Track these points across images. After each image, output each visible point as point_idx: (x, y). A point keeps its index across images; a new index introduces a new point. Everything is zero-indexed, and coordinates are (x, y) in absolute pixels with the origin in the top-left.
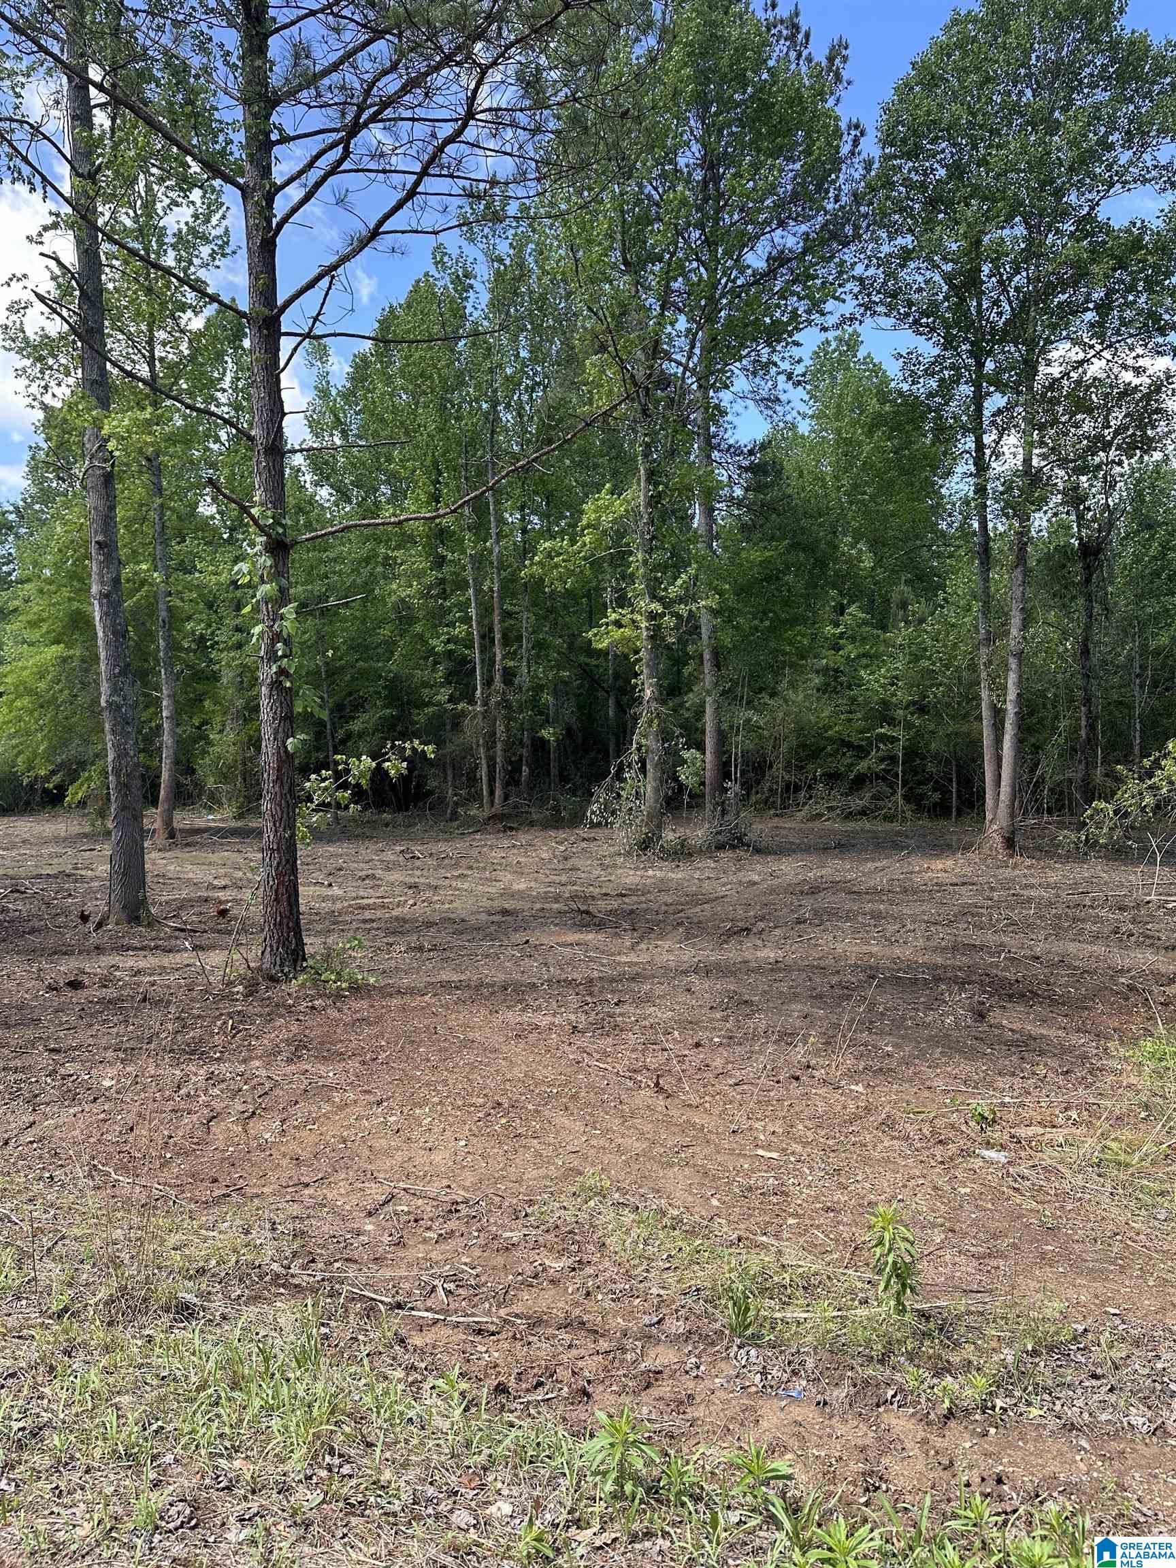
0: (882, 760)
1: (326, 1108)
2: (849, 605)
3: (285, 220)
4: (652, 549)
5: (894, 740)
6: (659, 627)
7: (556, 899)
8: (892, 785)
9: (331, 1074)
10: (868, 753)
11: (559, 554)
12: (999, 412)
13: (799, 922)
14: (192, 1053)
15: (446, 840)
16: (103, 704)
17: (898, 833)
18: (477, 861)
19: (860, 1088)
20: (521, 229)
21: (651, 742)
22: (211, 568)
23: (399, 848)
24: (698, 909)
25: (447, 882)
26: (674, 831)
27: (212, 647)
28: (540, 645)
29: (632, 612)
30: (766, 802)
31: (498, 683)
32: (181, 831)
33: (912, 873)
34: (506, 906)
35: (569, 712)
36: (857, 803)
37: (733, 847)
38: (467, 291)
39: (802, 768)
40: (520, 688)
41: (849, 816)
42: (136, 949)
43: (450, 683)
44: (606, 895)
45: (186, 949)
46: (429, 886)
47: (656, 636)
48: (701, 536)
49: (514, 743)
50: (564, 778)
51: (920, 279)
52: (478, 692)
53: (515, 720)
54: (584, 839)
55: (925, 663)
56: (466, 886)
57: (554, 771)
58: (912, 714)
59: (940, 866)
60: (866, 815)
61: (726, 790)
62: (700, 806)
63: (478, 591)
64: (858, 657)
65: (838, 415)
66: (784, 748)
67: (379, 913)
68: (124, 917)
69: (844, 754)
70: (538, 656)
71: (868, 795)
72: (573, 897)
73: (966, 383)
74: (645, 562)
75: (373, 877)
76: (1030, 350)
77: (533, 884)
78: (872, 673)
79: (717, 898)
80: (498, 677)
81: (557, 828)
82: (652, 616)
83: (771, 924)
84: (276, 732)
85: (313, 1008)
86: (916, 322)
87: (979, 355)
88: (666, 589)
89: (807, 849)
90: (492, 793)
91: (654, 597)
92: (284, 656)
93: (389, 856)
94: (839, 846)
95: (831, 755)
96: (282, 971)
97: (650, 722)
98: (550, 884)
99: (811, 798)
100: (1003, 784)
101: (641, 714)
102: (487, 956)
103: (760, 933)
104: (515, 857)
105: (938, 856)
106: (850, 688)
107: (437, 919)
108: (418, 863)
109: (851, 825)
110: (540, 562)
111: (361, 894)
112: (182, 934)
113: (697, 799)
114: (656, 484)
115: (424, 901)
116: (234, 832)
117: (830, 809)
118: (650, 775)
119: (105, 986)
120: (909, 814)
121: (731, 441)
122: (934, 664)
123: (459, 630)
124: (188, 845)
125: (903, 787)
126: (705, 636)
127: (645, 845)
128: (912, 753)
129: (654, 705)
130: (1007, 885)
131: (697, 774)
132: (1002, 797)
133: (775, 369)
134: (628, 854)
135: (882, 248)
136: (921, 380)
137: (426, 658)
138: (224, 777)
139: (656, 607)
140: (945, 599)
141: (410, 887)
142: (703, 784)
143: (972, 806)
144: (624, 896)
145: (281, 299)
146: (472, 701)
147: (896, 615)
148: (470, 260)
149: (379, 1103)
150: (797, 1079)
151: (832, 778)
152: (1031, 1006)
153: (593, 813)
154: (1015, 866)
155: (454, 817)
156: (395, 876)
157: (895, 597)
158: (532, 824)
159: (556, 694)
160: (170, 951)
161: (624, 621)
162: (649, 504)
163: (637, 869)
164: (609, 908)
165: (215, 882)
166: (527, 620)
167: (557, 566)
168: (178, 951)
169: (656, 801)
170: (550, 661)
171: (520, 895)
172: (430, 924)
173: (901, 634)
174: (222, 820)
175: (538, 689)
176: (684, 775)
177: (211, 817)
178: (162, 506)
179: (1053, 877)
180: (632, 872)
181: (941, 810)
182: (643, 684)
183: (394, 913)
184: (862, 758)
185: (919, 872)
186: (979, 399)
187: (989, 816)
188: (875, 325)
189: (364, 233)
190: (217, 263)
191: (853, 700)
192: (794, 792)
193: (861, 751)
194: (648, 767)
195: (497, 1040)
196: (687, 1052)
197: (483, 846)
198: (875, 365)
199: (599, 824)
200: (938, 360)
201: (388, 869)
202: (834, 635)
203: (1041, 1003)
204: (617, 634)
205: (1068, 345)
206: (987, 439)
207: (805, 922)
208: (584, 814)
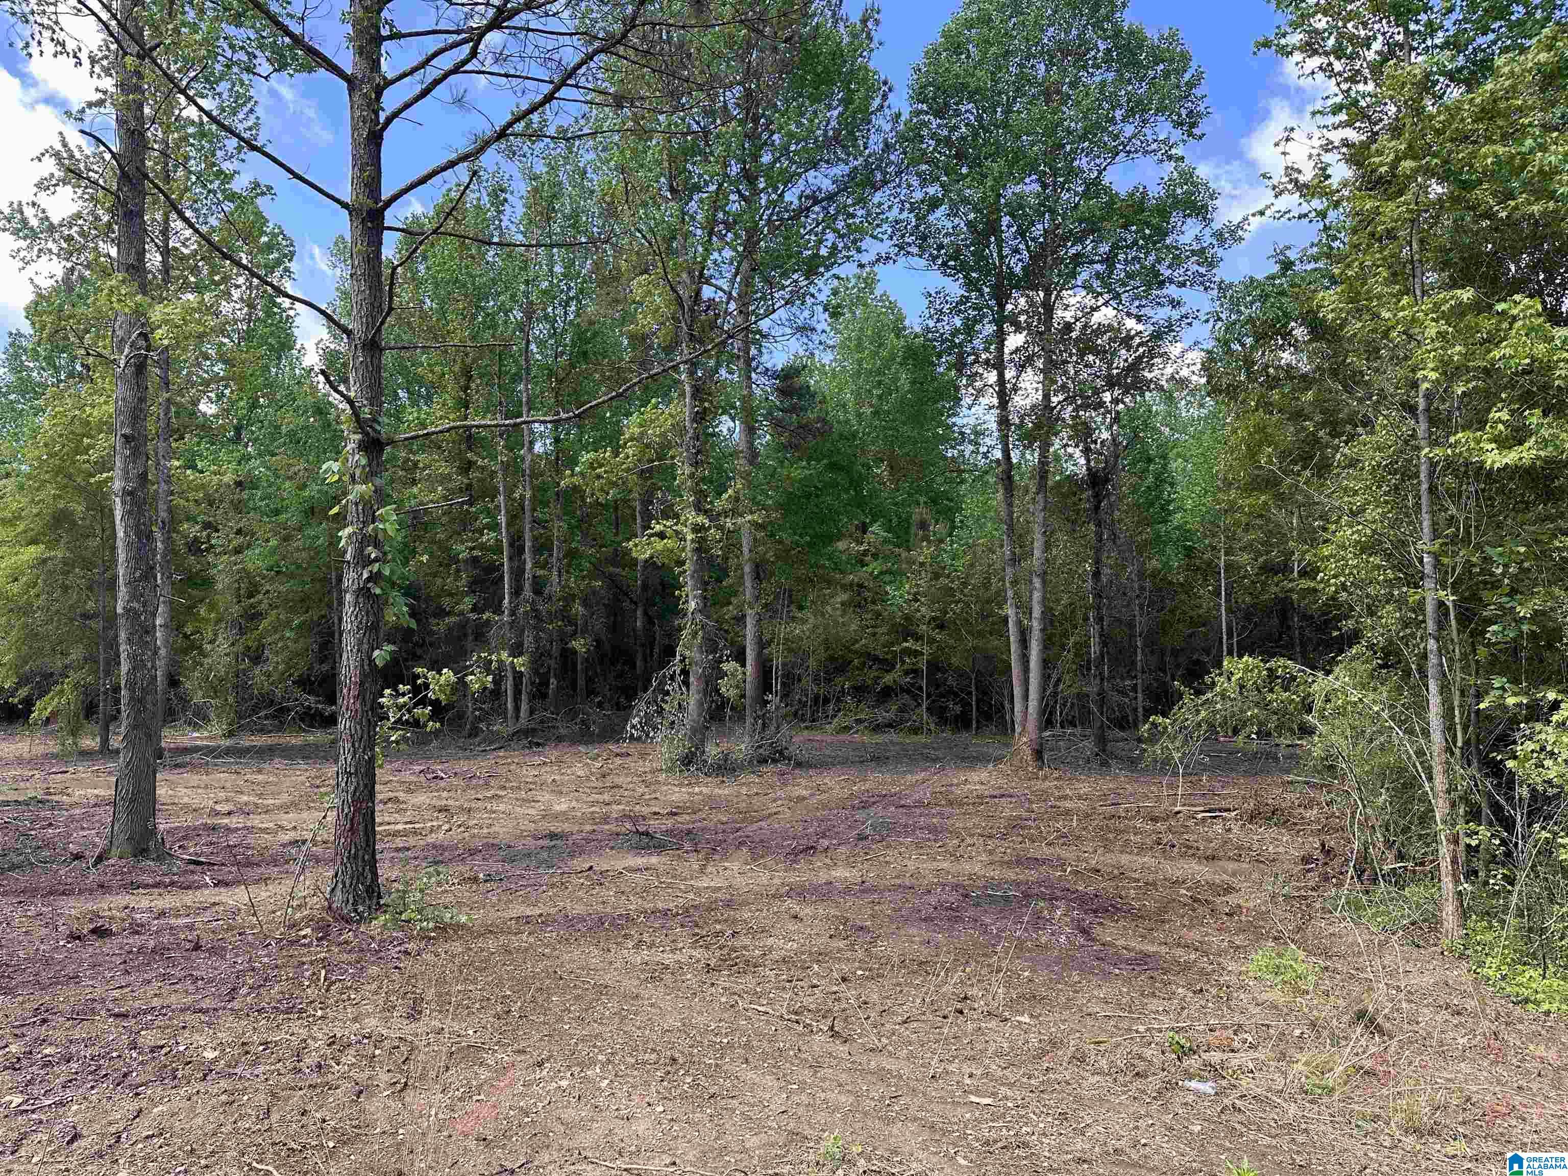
0: (907, 673)
1: (484, 1074)
2: (871, 524)
3: (395, 115)
4: (697, 463)
5: (916, 654)
6: (704, 539)
7: (606, 819)
8: (915, 697)
9: (471, 1032)
10: (893, 667)
11: (601, 466)
12: (1017, 350)
13: (862, 838)
14: (288, 1011)
15: (468, 758)
16: (119, 610)
17: (925, 746)
18: (508, 780)
19: (1026, 1019)
20: (559, 150)
21: (694, 654)
22: (213, 468)
23: (417, 768)
24: (755, 826)
25: (480, 803)
26: (717, 745)
27: (207, 550)
28: (572, 554)
29: (676, 524)
30: (795, 714)
31: (527, 592)
32: (170, 750)
33: (951, 785)
34: (552, 829)
35: (599, 624)
36: (885, 715)
37: (775, 761)
38: (503, 205)
39: (830, 680)
40: (550, 598)
41: (877, 728)
42: (146, 886)
43: (474, 592)
44: (655, 813)
45: (206, 885)
46: (462, 808)
47: (701, 548)
48: (742, 452)
49: (542, 654)
50: (591, 692)
51: (950, 225)
52: (506, 601)
53: (543, 630)
54: (617, 755)
55: (944, 581)
56: (502, 807)
57: (581, 682)
58: (933, 630)
59: (976, 779)
60: (892, 727)
61: (768, 702)
62: (742, 719)
63: (509, 497)
64: (881, 573)
65: (859, 347)
66: (812, 663)
67: (412, 841)
68: (129, 849)
69: (870, 667)
70: (569, 565)
71: (894, 708)
72: (626, 816)
73: (990, 322)
74: (692, 476)
75: (396, 800)
76: (1048, 294)
77: (574, 804)
78: (898, 589)
79: (770, 815)
80: (527, 586)
81: (586, 743)
82: (697, 528)
83: (834, 842)
84: (360, 643)
85: (406, 953)
86: (944, 264)
87: (1001, 297)
88: (711, 502)
89: (845, 762)
90: (517, 709)
91: (699, 509)
92: (376, 560)
93: (407, 776)
94: (876, 759)
95: (858, 668)
96: (356, 911)
97: (694, 634)
98: (593, 804)
99: (839, 710)
100: (1031, 698)
101: (685, 624)
102: (553, 886)
103: (826, 850)
104: (550, 775)
105: (972, 768)
106: (874, 602)
107: (479, 844)
108: (442, 784)
109: (879, 738)
110: (582, 474)
111: (387, 819)
112: (199, 868)
113: (739, 714)
114: (702, 401)
115: (460, 826)
116: (228, 752)
117: (859, 722)
118: (693, 688)
119: (137, 933)
120: (932, 727)
121: (769, 365)
122: (953, 582)
123: (488, 537)
124: (177, 766)
125: (927, 699)
126: (745, 550)
127: (688, 760)
128: (934, 666)
129: (699, 617)
130: (1043, 796)
131: (737, 687)
132: (1031, 710)
133: (812, 300)
134: (670, 770)
135: (913, 195)
136: (946, 318)
137: (448, 566)
138: (215, 690)
139: (701, 519)
140: (962, 521)
141: (440, 811)
142: (743, 696)
143: (989, 718)
144: (676, 814)
145: (385, 195)
146: (498, 610)
147: (916, 535)
148: (507, 176)
149: (540, 1064)
150: (961, 1012)
151: (859, 691)
152: (1117, 921)
153: (633, 727)
154: (1046, 778)
155: (474, 732)
156: (421, 798)
157: (915, 518)
158: (560, 739)
159: (585, 603)
160: (188, 888)
161: (669, 532)
162: (694, 420)
163: (681, 785)
164: (664, 827)
165: (218, 807)
166: (559, 527)
167: (599, 477)
168: (198, 888)
169: (700, 715)
170: (582, 571)
171: (563, 816)
172: (473, 852)
173: (922, 554)
174: (210, 738)
175: (569, 599)
176: (726, 688)
177: (196, 735)
178: (168, 400)
179: (1084, 789)
180: (677, 789)
181: (962, 722)
182: (687, 596)
183: (431, 839)
184: (887, 671)
185: (958, 785)
186: (1000, 337)
187: (1018, 729)
188: (907, 265)
189: (489, 133)
190: (242, 156)
191: (878, 614)
192: (824, 704)
193: (887, 665)
194: (691, 679)
195: (630, 984)
196: (835, 988)
197: (509, 764)
198: (890, 303)
199: (639, 739)
200: (964, 300)
201: (410, 791)
202: (858, 551)
203: (1124, 917)
204: (659, 545)
205: (1084, 293)
206: (1009, 374)
207: (866, 838)
208: (624, 727)
